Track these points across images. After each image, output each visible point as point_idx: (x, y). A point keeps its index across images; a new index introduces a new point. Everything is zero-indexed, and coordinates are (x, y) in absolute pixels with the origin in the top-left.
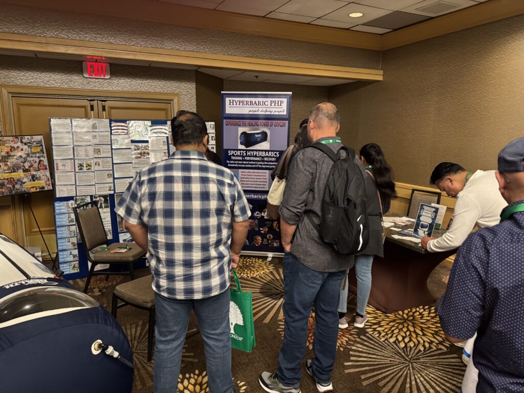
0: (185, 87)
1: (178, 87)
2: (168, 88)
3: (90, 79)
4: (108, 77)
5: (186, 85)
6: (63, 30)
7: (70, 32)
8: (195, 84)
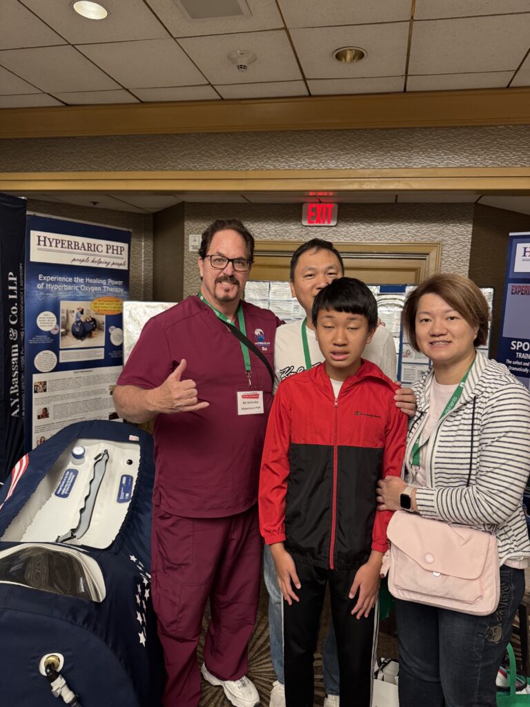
0: (453, 231)
1: (440, 233)
2: (424, 234)
3: (310, 228)
4: (333, 223)
5: (455, 229)
6: (269, 159)
7: (277, 160)
8: (471, 225)
